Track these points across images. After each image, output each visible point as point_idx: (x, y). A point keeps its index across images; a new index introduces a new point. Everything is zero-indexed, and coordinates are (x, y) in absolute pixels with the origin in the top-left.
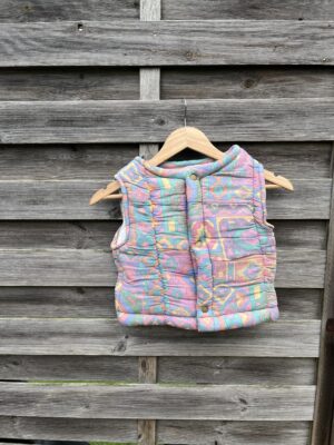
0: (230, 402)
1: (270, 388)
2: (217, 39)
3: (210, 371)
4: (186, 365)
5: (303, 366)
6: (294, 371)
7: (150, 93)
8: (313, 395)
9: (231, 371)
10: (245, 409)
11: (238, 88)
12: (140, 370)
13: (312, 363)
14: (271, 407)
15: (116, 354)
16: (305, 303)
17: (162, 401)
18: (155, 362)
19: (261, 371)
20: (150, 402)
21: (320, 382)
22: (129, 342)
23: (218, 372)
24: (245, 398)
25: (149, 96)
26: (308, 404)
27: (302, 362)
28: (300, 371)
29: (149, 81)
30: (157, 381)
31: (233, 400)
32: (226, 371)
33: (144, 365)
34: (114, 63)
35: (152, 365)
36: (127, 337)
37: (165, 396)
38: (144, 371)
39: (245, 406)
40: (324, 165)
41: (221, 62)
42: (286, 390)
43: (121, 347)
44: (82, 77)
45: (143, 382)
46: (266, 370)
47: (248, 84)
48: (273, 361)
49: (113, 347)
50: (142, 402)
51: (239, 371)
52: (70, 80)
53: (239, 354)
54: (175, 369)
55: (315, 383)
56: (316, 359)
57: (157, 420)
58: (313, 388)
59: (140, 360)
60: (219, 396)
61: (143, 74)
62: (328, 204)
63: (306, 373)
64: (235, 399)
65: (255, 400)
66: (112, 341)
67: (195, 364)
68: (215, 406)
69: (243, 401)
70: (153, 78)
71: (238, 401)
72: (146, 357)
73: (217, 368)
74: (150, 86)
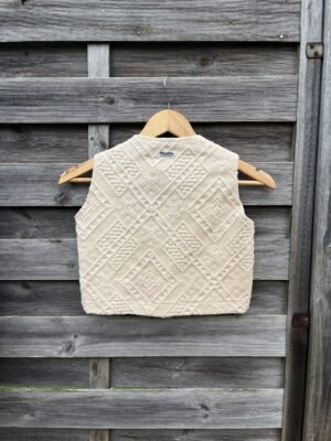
0: (190, 409)
1: (233, 391)
2: (170, 15)
3: (169, 374)
4: (142, 367)
5: (269, 367)
6: (261, 372)
7: (99, 70)
8: (281, 399)
9: (192, 373)
10: (206, 416)
11: (193, 66)
12: (91, 373)
13: (278, 363)
14: (236, 413)
15: (64, 355)
16: (270, 297)
17: (115, 408)
18: (107, 364)
19: (225, 373)
20: (101, 410)
21: (287, 384)
22: (78, 342)
23: (176, 375)
24: (206, 403)
25: (98, 73)
26: (277, 410)
27: (269, 362)
28: (266, 372)
29: (98, 58)
30: (110, 386)
31: (193, 406)
32: (184, 373)
33: (95, 367)
34: (59, 39)
35: (104, 368)
36: (76, 337)
37: (118, 403)
38: (96, 374)
39: (204, 411)
40: (286, 147)
41: (174, 38)
42: (252, 394)
43: (70, 347)
44: (27, 54)
45: (94, 387)
46: (230, 373)
47: (204, 62)
48: (237, 361)
49: (60, 348)
50: (94, 409)
52: (15, 57)
54: (131, 372)
55: (283, 386)
56: (283, 359)
57: (110, 430)
58: (281, 391)
59: (91, 362)
60: (178, 401)
61: (91, 50)
62: (290, 188)
63: (273, 374)
64: (195, 404)
65: (218, 406)
66: (59, 341)
67: (152, 366)
68: (175, 412)
69: (204, 407)
70: (102, 55)
71: (199, 407)
72: (98, 358)
73: (177, 370)
74: (99, 62)
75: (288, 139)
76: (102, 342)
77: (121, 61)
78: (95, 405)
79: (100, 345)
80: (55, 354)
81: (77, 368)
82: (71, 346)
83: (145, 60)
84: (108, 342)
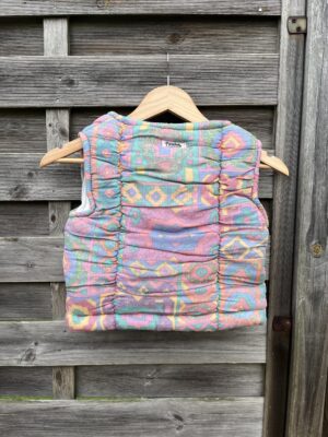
0: (163, 420)
1: (210, 401)
3: (140, 382)
4: (110, 375)
5: (249, 373)
6: (239, 380)
7: (57, 48)
8: (261, 408)
9: (165, 382)
10: (180, 428)
11: (162, 43)
12: (55, 383)
13: (259, 369)
15: (24, 364)
17: (81, 420)
18: (72, 371)
19: (201, 380)
20: (66, 421)
21: (267, 394)
22: (39, 350)
23: (148, 383)
24: (180, 413)
25: (55, 51)
26: (256, 420)
27: (248, 369)
28: (245, 379)
29: (55, 36)
30: (76, 396)
31: (166, 416)
32: (158, 382)
33: (59, 377)
35: (69, 378)
36: (36, 344)
37: (85, 414)
38: (60, 384)
39: (178, 422)
40: (267, 133)
42: (230, 403)
43: (30, 356)
45: (58, 398)
46: (207, 380)
47: (174, 39)
48: (214, 368)
49: (19, 357)
50: (58, 421)
51: (174, 381)
53: (172, 361)
54: (98, 380)
55: (263, 395)
56: (263, 365)
58: (261, 400)
59: (54, 371)
60: (149, 412)
61: (48, 26)
63: (254, 382)
64: (169, 415)
65: (192, 416)
66: (18, 348)
67: (122, 374)
68: (146, 424)
69: (178, 417)
70: (59, 30)
71: (172, 418)
72: (62, 367)
73: (148, 378)
74: (56, 39)
75: (268, 125)
76: (65, 349)
77: (81, 38)
78: (59, 417)
79: (62, 352)
80: (14, 363)
81: (40, 377)
82: (31, 354)
83: (109, 36)
84: (72, 349)
